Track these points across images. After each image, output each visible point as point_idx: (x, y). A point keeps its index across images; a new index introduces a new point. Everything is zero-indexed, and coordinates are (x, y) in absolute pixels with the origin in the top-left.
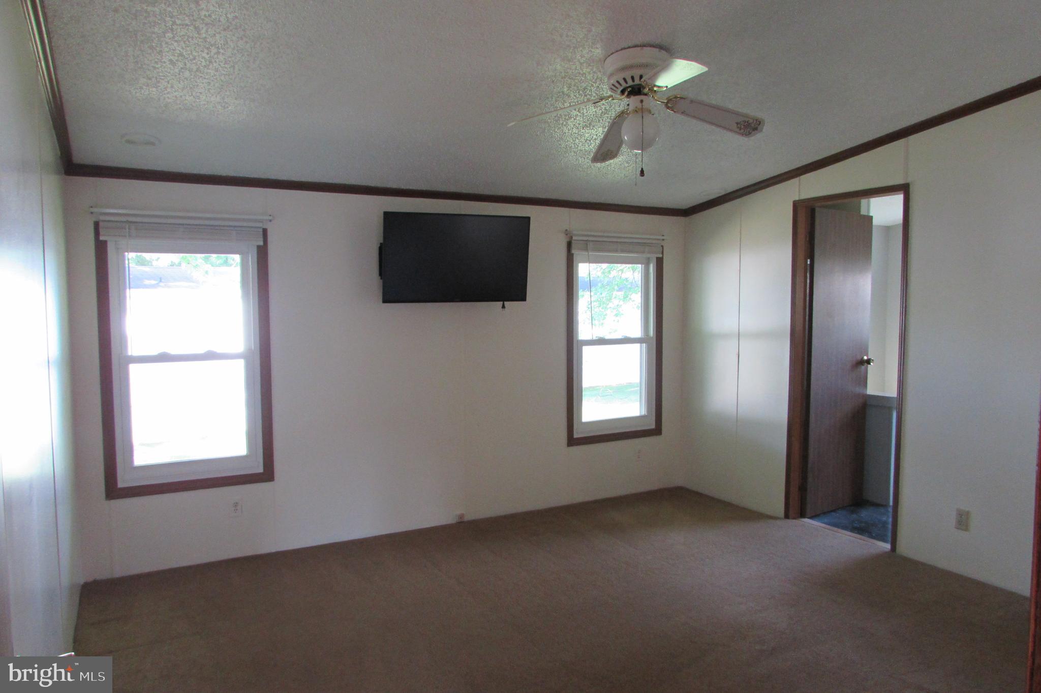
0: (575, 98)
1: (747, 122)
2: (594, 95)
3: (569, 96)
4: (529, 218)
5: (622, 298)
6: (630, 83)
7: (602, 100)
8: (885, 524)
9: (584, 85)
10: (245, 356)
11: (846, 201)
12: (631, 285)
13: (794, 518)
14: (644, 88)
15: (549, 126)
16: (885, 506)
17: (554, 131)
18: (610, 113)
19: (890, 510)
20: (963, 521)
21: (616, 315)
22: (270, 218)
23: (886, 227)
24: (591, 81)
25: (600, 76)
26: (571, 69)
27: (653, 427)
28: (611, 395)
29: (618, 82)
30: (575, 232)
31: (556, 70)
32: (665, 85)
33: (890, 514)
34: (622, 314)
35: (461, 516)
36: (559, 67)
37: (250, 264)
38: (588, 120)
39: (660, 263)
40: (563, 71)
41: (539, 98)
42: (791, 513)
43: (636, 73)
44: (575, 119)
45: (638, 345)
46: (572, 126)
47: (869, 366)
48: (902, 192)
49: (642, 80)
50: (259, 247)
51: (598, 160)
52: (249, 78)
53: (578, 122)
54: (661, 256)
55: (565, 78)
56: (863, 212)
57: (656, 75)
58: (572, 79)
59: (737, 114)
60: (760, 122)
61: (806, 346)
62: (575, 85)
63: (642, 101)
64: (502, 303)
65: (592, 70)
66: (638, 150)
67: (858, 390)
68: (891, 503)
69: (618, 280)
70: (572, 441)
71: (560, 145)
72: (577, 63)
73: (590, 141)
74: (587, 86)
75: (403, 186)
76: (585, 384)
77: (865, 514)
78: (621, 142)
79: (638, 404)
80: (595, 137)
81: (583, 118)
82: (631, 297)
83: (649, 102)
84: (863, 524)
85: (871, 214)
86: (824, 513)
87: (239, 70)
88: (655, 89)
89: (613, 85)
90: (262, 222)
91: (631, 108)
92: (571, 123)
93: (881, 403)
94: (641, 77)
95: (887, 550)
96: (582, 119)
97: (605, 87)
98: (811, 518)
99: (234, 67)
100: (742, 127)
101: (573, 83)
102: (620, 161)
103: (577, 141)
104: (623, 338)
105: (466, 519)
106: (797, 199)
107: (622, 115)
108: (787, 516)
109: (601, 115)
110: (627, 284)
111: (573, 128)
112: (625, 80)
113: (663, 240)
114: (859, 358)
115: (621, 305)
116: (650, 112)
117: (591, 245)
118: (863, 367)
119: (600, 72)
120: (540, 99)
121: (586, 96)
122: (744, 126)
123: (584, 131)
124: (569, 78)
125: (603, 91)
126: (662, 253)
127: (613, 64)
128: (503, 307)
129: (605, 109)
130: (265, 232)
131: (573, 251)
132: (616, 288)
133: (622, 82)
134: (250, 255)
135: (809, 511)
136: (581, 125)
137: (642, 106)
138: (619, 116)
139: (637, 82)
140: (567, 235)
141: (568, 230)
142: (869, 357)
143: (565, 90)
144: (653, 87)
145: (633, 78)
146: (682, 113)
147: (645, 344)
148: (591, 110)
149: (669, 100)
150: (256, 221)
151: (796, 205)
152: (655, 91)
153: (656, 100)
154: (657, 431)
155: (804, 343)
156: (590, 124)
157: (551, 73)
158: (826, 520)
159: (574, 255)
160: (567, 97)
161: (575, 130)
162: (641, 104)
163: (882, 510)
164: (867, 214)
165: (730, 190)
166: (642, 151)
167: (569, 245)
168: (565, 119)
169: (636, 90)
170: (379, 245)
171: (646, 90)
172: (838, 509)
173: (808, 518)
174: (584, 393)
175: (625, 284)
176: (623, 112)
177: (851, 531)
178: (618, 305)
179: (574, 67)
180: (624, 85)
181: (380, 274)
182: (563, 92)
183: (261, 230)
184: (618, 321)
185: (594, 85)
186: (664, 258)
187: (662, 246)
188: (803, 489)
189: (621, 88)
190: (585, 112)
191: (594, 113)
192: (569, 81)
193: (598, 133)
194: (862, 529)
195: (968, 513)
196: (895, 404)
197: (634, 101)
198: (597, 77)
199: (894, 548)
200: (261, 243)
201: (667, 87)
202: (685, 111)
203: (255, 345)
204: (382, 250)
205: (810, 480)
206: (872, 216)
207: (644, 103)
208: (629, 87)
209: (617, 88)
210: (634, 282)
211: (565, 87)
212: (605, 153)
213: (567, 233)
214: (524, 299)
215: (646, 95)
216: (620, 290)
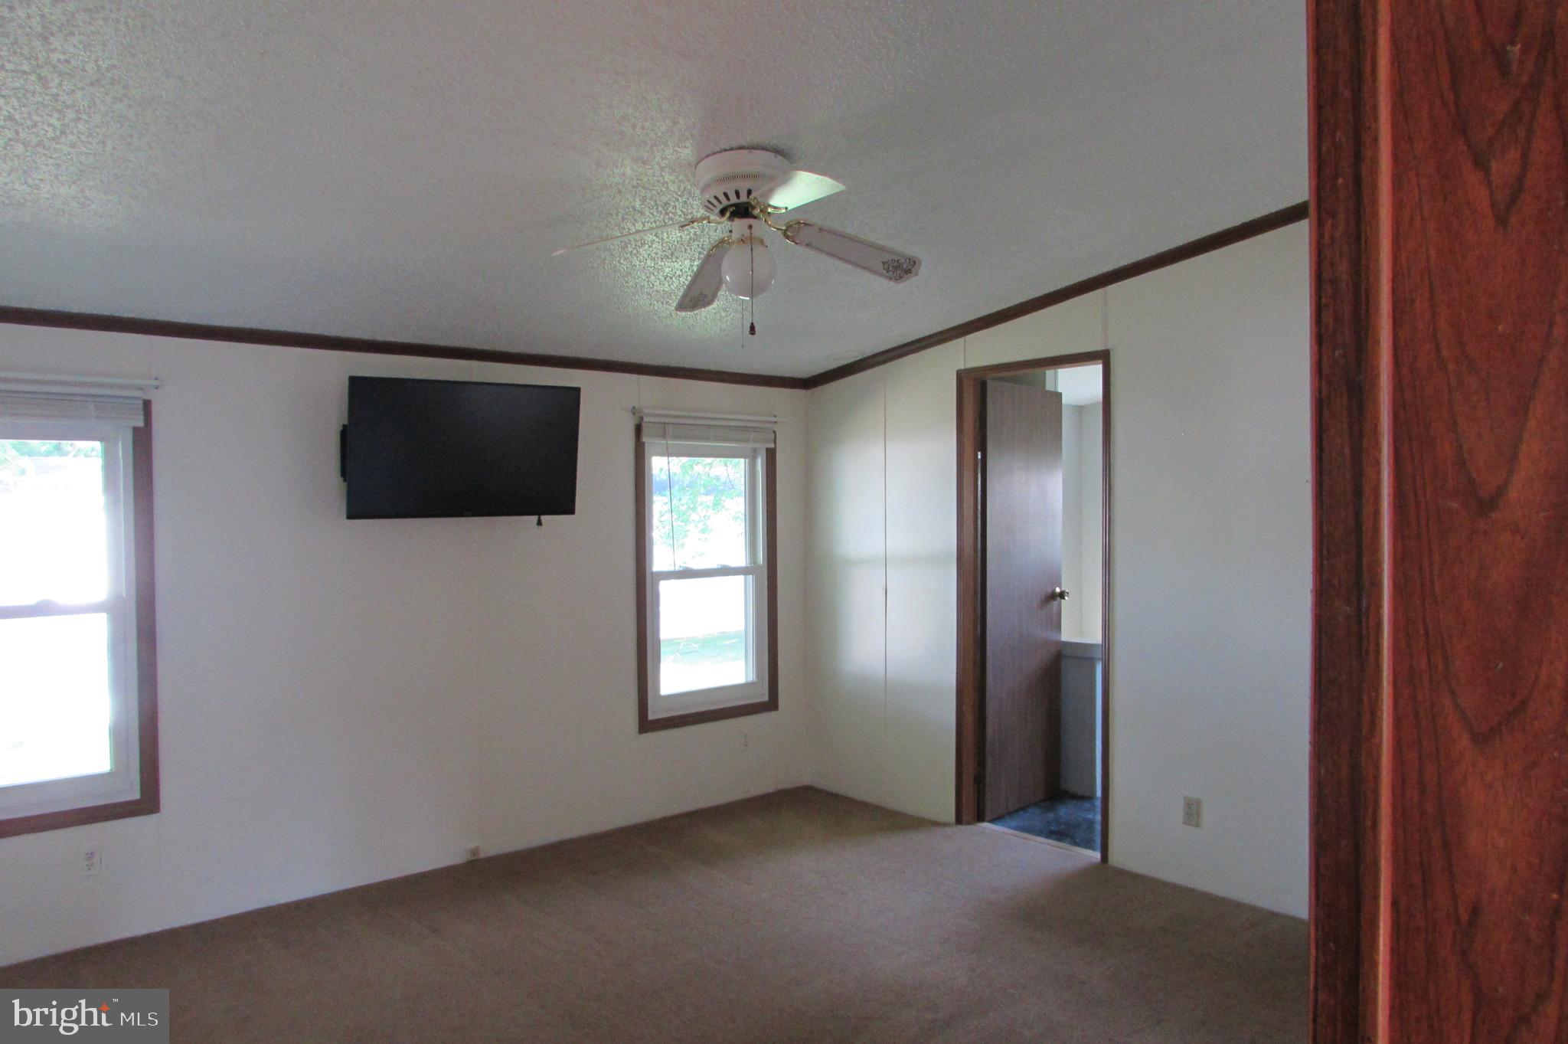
0: (651, 216)
1: (898, 261)
2: (680, 213)
3: (642, 214)
4: (577, 390)
5: (711, 505)
6: (734, 200)
7: (693, 222)
8: (1091, 823)
9: (665, 199)
10: (112, 608)
11: (1027, 371)
12: (725, 486)
13: (969, 823)
14: (754, 208)
15: (612, 255)
16: (1090, 798)
17: (619, 262)
18: (702, 240)
19: (1098, 803)
20: (1192, 813)
21: (703, 531)
22: (155, 383)
23: (1079, 406)
24: (676, 192)
25: (689, 187)
26: (647, 175)
27: (766, 698)
28: (698, 652)
29: (716, 198)
30: (646, 411)
31: (624, 175)
32: (785, 206)
33: (1099, 809)
34: (712, 530)
35: (475, 852)
36: (628, 172)
37: (120, 455)
38: (670, 249)
39: (771, 456)
40: (635, 177)
41: (597, 214)
42: (965, 818)
43: (743, 186)
44: (650, 247)
45: (742, 577)
46: (646, 256)
47: (1063, 600)
48: (1101, 361)
49: (752, 197)
50: (136, 430)
51: (686, 307)
52: (130, 161)
53: (655, 250)
54: (772, 446)
55: (637, 187)
56: (1049, 387)
57: (770, 192)
58: (648, 189)
59: (881, 249)
60: (914, 262)
61: (979, 576)
62: (651, 199)
63: (750, 227)
64: (537, 517)
65: (677, 177)
66: (746, 297)
67: (1051, 636)
68: (1099, 793)
69: (706, 478)
70: (646, 725)
71: (627, 282)
72: (656, 167)
73: (671, 278)
74: (669, 200)
75: (381, 337)
76: (664, 634)
77: (1065, 811)
78: (720, 282)
79: (743, 662)
80: (678, 273)
81: (662, 245)
82: (724, 504)
83: (760, 228)
84: (1063, 827)
85: (1059, 391)
86: (1010, 814)
87: (114, 148)
88: (770, 210)
89: (709, 202)
90: (142, 389)
91: (735, 236)
92: (644, 252)
93: (1081, 655)
94: (749, 192)
95: (1095, 860)
96: (660, 247)
97: (696, 203)
98: (992, 821)
99: (104, 143)
100: (891, 268)
101: (649, 195)
102: (714, 309)
103: (653, 277)
104: (720, 567)
105: (482, 855)
106: (962, 367)
107: (721, 245)
108: (959, 820)
109: (689, 243)
110: (718, 484)
111: (646, 259)
112: (726, 195)
113: (775, 422)
114: (1049, 590)
115: (709, 517)
116: (762, 242)
117: (670, 429)
118: (1055, 603)
119: (689, 180)
120: (600, 215)
121: (667, 214)
122: (893, 266)
123: (663, 264)
124: (644, 188)
125: (693, 208)
126: (775, 443)
127: (708, 170)
128: (539, 523)
129: (695, 234)
130: (147, 405)
131: (644, 439)
132: (702, 490)
133: (722, 198)
134: (120, 445)
135: (989, 814)
136: (659, 255)
137: (751, 234)
138: (717, 246)
139: (743, 198)
140: (634, 414)
141: (637, 407)
142: (1063, 589)
143: (637, 204)
144: (766, 208)
145: (737, 194)
146: (807, 245)
147: (751, 576)
148: (675, 235)
149: (789, 227)
150: (131, 387)
151: (961, 376)
152: (769, 213)
153: (770, 226)
154: (771, 704)
155: (975, 571)
156: (672, 254)
157: (617, 180)
158: (1014, 824)
159: (646, 444)
160: (639, 214)
161: (649, 262)
162: (749, 231)
163: (1087, 805)
164: (1053, 390)
165: (869, 353)
166: (752, 296)
167: (638, 430)
168: (636, 246)
169: (741, 211)
170: (341, 428)
171: (757, 212)
172: (1028, 806)
173: (989, 822)
174: (663, 649)
175: (715, 485)
176: (722, 241)
177: (1047, 837)
178: (705, 516)
179: (650, 172)
180: (725, 203)
181: (344, 472)
182: (634, 208)
183: (141, 402)
184: (706, 539)
185: (680, 199)
186: (777, 449)
187: (775, 432)
188: (980, 780)
189: (721, 207)
190: (664, 238)
191: (679, 239)
192: (644, 191)
193: (683, 269)
194: (1061, 833)
195: (1198, 803)
196: (1098, 654)
197: (740, 225)
198: (685, 188)
199: (1105, 857)
200: (141, 424)
201: (786, 208)
202: (811, 243)
203: (127, 589)
204: (345, 435)
205: (989, 765)
206: (1061, 394)
207: (753, 229)
208: (732, 205)
209: (715, 206)
210: (728, 481)
211: (637, 200)
212: (695, 298)
213: (634, 411)
214: (570, 510)
215: (755, 217)
216: (707, 493)
